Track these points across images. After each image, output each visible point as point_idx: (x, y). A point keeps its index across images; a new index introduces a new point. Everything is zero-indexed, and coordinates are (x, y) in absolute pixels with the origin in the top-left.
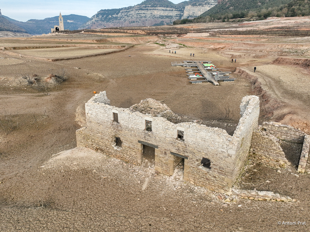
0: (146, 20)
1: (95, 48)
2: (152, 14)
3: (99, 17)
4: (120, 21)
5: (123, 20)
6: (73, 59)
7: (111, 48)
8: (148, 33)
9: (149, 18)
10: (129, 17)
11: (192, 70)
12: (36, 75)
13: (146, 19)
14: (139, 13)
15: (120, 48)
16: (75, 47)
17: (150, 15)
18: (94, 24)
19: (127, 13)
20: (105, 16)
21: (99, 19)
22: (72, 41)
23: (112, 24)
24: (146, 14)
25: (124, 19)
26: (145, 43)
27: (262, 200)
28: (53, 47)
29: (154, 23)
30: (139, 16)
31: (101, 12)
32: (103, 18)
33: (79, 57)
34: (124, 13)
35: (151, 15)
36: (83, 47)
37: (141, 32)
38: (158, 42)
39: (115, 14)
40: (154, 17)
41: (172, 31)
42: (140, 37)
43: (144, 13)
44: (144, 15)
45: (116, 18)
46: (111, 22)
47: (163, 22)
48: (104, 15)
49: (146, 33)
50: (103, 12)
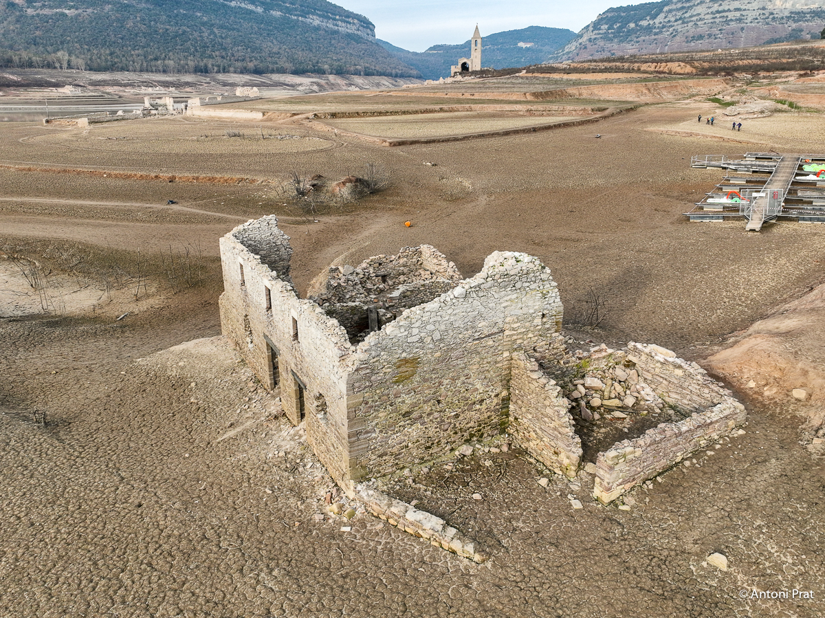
0: (742, 29)
1: (520, 113)
2: (764, 9)
3: (600, 29)
4: (660, 36)
5: (668, 33)
6: (443, 141)
7: (562, 113)
8: (703, 68)
9: (751, 22)
10: (687, 22)
11: (747, 182)
12: (320, 176)
13: (742, 25)
14: (721, 9)
15: (588, 114)
16: (468, 113)
17: (756, 13)
18: (585, 48)
19: (684, 11)
20: (618, 25)
21: (599, 34)
22: (472, 97)
23: (633, 47)
24: (745, 10)
25: (671, 29)
26: (679, 100)
27: (412, 533)
28: (416, 112)
29: (767, 37)
30: (720, 17)
31: (607, 16)
32: (610, 31)
33: (460, 137)
34: (674, 13)
35: (761, 12)
36: (490, 111)
37: (682, 68)
38: (720, 97)
39: (648, 18)
40: (771, 17)
41: (790, 60)
42: (667, 84)
43: (737, 10)
44: (738, 14)
45: (649, 29)
46: (633, 42)
47: (802, 31)
48: (616, 22)
49: (694, 71)
50: (612, 14)
